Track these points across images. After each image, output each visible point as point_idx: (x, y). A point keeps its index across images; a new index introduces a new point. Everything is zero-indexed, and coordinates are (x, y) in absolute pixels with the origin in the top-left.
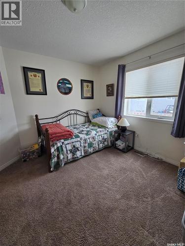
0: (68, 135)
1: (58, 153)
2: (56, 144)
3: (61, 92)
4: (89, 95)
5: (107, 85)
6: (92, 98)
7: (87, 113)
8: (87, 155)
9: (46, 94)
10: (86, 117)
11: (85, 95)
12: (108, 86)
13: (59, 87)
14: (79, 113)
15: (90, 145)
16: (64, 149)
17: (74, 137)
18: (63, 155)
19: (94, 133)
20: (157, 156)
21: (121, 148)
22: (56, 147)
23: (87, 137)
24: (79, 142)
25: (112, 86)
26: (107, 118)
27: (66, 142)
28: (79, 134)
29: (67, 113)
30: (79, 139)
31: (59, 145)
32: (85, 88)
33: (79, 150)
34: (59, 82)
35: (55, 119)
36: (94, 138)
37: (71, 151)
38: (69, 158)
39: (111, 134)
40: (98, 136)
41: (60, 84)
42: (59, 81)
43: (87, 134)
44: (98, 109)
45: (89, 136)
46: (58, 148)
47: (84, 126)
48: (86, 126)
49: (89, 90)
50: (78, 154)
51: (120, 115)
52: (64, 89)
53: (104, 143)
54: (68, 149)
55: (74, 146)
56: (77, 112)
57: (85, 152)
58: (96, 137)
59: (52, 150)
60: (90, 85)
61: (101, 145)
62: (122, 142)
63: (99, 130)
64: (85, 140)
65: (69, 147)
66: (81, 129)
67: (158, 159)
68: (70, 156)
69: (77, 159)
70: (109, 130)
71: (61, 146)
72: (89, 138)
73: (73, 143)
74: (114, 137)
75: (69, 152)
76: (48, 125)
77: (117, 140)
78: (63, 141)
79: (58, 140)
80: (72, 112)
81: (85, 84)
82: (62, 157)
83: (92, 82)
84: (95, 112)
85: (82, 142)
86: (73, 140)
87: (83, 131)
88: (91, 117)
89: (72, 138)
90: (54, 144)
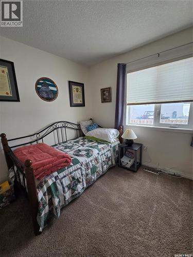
0: (63, 163)
1: (50, 196)
2: (46, 182)
3: (42, 98)
4: (79, 101)
5: (101, 89)
6: (83, 105)
7: (79, 125)
8: (90, 185)
9: (18, 100)
10: (77, 129)
11: (74, 102)
12: (103, 91)
13: (38, 90)
14: (69, 125)
15: (94, 170)
16: (60, 187)
17: (71, 164)
18: (58, 198)
19: (95, 151)
20: (172, 172)
21: (128, 166)
22: (45, 188)
23: (88, 160)
24: (79, 170)
25: (109, 89)
26: (106, 130)
27: (61, 175)
28: (78, 158)
29: (53, 127)
30: (78, 166)
31: (50, 182)
32: (74, 93)
33: (79, 182)
34: (38, 83)
35: (35, 138)
36: (96, 160)
37: (69, 187)
38: (67, 199)
39: (114, 150)
40: (101, 155)
41: (40, 86)
42: (38, 80)
43: (88, 155)
44: (91, 119)
45: (91, 158)
46: (49, 189)
47: (78, 142)
48: (81, 143)
49: (79, 95)
50: (80, 187)
51: (121, 125)
52: (46, 92)
53: (108, 164)
54: (65, 185)
55: (73, 178)
56: (65, 125)
57: (88, 182)
58: (99, 156)
59: (40, 195)
60: (80, 88)
61: (105, 166)
62: (129, 159)
63: (100, 146)
64: (87, 165)
65: (66, 182)
66: (76, 148)
67: (174, 175)
68: (68, 195)
69: (77, 196)
70: (113, 146)
71: (54, 184)
72: (91, 161)
73: (71, 173)
74: (117, 153)
75: (66, 189)
76: (25, 148)
77: (122, 156)
78: (55, 174)
79: (48, 175)
80: (60, 125)
81: (74, 87)
82: (56, 201)
83: (82, 85)
84: (89, 123)
85: (83, 169)
86: (71, 169)
87: (80, 151)
88: (84, 130)
89: (69, 166)
90: (41, 183)
